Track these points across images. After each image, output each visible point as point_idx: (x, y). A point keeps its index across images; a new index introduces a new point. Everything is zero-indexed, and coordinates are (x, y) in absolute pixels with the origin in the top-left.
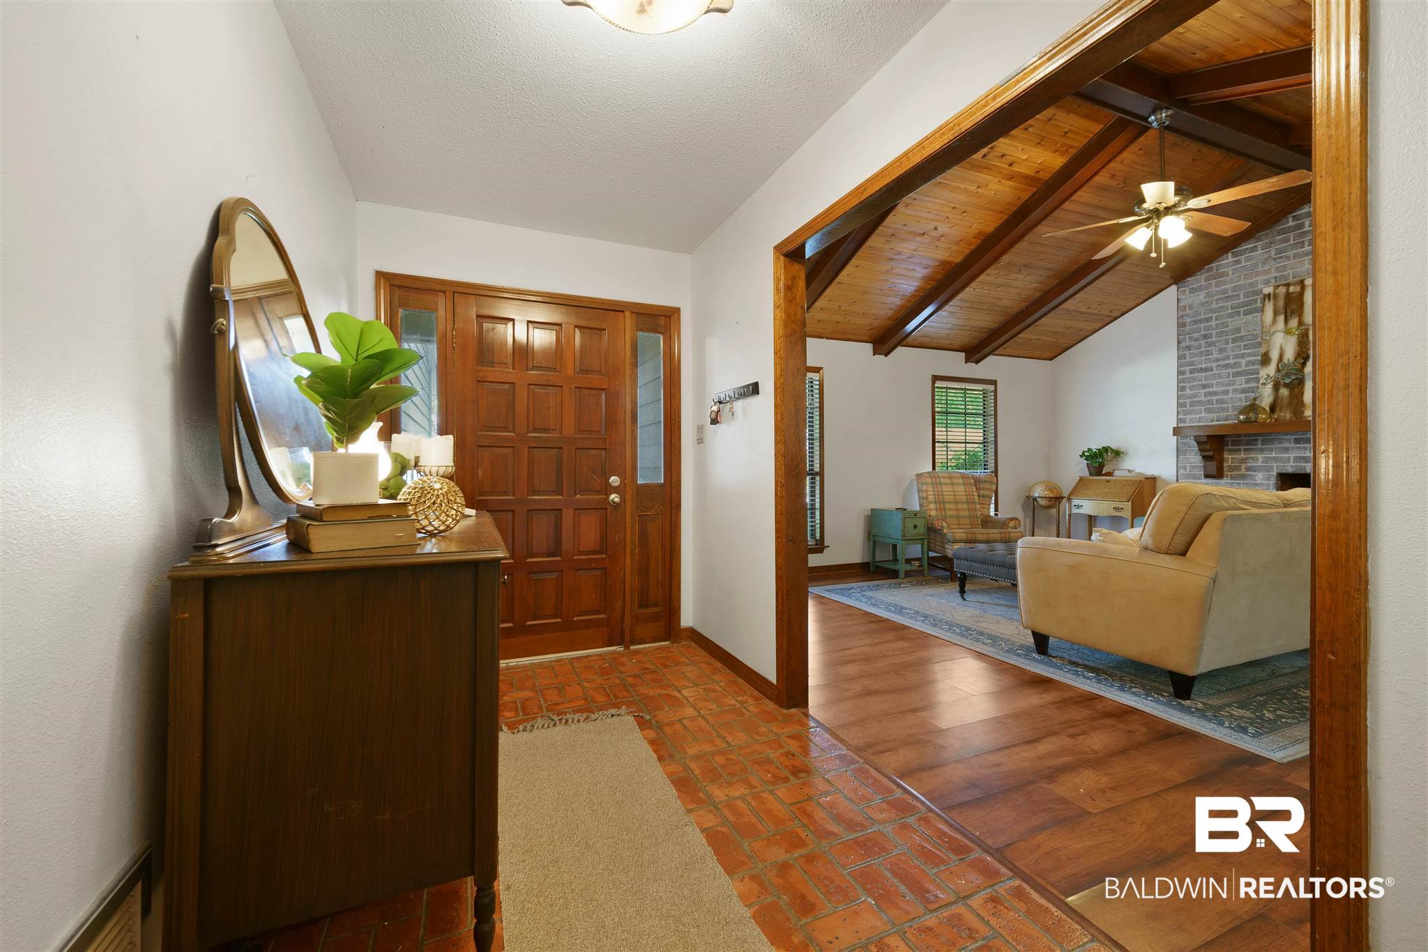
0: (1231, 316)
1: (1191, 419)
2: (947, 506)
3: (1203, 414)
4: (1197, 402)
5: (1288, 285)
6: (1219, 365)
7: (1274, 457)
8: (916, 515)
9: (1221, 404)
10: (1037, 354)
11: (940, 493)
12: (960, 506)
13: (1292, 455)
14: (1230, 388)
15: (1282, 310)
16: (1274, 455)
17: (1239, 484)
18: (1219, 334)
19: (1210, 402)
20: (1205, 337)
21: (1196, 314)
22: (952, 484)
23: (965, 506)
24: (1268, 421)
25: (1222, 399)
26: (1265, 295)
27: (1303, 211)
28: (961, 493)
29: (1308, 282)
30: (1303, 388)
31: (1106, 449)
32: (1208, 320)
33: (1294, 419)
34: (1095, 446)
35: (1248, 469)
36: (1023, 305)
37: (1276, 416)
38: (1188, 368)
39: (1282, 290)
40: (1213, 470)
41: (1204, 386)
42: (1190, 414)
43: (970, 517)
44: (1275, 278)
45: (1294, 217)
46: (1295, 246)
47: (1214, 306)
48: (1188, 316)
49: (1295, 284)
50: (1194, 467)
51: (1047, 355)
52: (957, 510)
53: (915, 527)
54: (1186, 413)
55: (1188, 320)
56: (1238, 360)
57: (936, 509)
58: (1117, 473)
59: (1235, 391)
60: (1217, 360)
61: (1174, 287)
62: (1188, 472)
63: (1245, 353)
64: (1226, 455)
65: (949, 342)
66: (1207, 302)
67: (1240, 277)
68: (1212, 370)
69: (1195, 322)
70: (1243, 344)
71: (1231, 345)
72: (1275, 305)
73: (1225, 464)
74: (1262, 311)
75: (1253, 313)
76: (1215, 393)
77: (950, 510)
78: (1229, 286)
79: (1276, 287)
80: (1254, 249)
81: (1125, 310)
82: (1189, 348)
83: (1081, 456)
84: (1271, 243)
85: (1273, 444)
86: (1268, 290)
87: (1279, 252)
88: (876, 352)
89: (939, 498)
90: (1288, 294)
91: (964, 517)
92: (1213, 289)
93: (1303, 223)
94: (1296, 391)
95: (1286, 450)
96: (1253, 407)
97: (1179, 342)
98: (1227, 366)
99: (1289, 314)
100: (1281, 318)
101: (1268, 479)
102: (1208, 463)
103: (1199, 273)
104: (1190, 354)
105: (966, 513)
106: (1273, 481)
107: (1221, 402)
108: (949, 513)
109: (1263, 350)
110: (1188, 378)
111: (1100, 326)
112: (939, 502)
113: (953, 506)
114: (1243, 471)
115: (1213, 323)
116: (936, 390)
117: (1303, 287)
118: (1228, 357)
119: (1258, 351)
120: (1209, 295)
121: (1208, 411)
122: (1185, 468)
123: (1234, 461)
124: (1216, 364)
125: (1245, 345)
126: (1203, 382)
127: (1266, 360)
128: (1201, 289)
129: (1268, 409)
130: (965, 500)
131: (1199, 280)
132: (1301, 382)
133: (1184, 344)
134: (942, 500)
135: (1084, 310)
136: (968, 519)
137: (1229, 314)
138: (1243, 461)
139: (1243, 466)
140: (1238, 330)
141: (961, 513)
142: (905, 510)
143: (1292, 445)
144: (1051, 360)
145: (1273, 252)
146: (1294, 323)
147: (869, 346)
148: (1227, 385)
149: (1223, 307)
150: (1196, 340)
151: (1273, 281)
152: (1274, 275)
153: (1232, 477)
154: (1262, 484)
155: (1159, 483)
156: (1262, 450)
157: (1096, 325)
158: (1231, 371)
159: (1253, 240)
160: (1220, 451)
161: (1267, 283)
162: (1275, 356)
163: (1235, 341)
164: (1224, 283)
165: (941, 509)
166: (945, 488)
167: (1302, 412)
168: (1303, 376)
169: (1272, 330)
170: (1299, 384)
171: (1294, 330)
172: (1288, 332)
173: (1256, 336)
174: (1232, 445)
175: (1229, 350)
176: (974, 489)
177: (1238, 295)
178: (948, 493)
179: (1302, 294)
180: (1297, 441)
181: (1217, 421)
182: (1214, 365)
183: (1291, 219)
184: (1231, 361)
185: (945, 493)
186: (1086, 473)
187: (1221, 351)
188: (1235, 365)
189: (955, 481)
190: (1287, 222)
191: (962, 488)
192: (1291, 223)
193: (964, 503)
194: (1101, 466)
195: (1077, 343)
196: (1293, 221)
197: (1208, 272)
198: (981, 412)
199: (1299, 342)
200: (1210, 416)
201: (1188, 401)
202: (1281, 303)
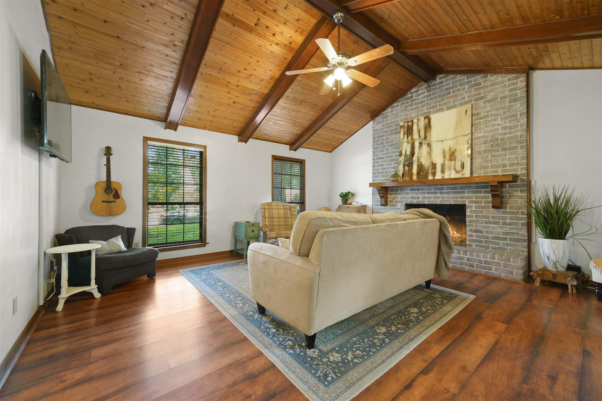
0: (390, 135)
1: (377, 180)
2: (274, 220)
3: (381, 178)
4: (379, 172)
5: (408, 122)
6: (386, 156)
7: (404, 197)
8: (253, 225)
9: (387, 173)
10: (324, 149)
11: (271, 213)
12: (281, 220)
13: (410, 196)
14: (390, 166)
15: (406, 133)
16: (404, 196)
17: (393, 208)
18: (386, 143)
19: (383, 172)
20: (382, 143)
21: (379, 133)
22: (278, 209)
23: (283, 220)
24: (401, 181)
25: (387, 171)
26: (401, 126)
27: (413, 90)
28: (282, 213)
29: (415, 121)
30: (412, 166)
31: (349, 192)
32: (382, 136)
33: (409, 180)
34: (345, 191)
35: (396, 202)
36: (309, 123)
37: (404, 179)
38: (376, 157)
39: (406, 124)
40: (383, 203)
41: (381, 165)
42: (377, 178)
43: (285, 225)
44: (404, 119)
45: (410, 93)
46: (410, 105)
47: (385, 130)
48: (376, 134)
49: (410, 121)
50: (378, 201)
51: (328, 150)
52: (279, 221)
53: (253, 231)
54: (376, 177)
55: (376, 136)
56: (392, 154)
57: (269, 222)
58: (353, 203)
59: (391, 167)
60: (386, 154)
61: (372, 121)
62: (376, 203)
63: (394, 151)
64: (389, 196)
65: (280, 139)
66: (382, 128)
67: (393, 118)
68: (384, 158)
69: (378, 137)
70: (394, 147)
71: (390, 147)
72: (404, 130)
73: (388, 200)
74: (400, 133)
75: (397, 134)
76: (385, 169)
77: (275, 221)
78: (389, 122)
79: (404, 123)
80: (397, 106)
81: (355, 131)
82: (376, 148)
83: (340, 196)
84: (403, 104)
85: (403, 191)
86: (402, 124)
87: (405, 107)
88: (240, 141)
89: (271, 216)
90: (408, 126)
91: (282, 225)
92: (384, 122)
93: (413, 96)
94: (410, 168)
95: (408, 194)
96: (396, 175)
97: (373, 146)
98: (389, 157)
99: (408, 134)
100: (406, 136)
101: (402, 206)
102: (382, 199)
103: (380, 115)
104: (377, 151)
105: (283, 223)
106: (403, 208)
107: (387, 172)
108: (275, 223)
109: (400, 150)
110: (376, 162)
111: (347, 137)
112: (271, 218)
113: (277, 220)
114: (394, 203)
115: (384, 138)
116: (274, 162)
117: (413, 123)
118: (389, 153)
119: (398, 151)
120: (383, 125)
121: (383, 176)
122: (375, 202)
123: (391, 198)
124: (385, 156)
125: (395, 148)
126: (381, 164)
127: (401, 155)
128: (380, 122)
129: (401, 176)
130: (283, 217)
131: (379, 119)
132: (412, 164)
133: (375, 147)
134: (272, 217)
135: (338, 129)
136: (284, 226)
137: (390, 134)
138: (394, 198)
139: (394, 200)
140: (392, 141)
141: (281, 223)
142: (249, 222)
143: (410, 192)
144: (330, 152)
145: (404, 108)
146: (410, 138)
147: (236, 138)
148: (389, 165)
149: (387, 131)
150: (379, 145)
151: (403, 120)
152: (404, 118)
153: (391, 206)
154: (400, 209)
155: (367, 208)
156: (400, 194)
157: (346, 137)
158: (390, 159)
159: (397, 102)
160: (386, 194)
161: (402, 121)
162: (404, 153)
163: (391, 146)
164: (388, 120)
165: (271, 222)
166: (274, 211)
167: (412, 177)
168: (413, 162)
169: (403, 141)
170: (411, 165)
171: (410, 142)
172: (408, 142)
173: (398, 144)
174: (391, 192)
175: (389, 149)
176: (289, 211)
177: (392, 126)
178: (275, 213)
179: (412, 126)
180: (411, 190)
181: (386, 181)
182: (384, 156)
183: (409, 94)
184: (390, 155)
185: (274, 213)
186: (341, 204)
187: (387, 150)
188: (391, 156)
189: (279, 207)
190: (408, 95)
191: (282, 211)
192: (409, 96)
193: (282, 218)
194: (347, 200)
195: (339, 145)
196: (410, 94)
197: (383, 115)
198: (299, 174)
199: (412, 147)
200: (383, 178)
201: (376, 172)
202: (406, 130)
